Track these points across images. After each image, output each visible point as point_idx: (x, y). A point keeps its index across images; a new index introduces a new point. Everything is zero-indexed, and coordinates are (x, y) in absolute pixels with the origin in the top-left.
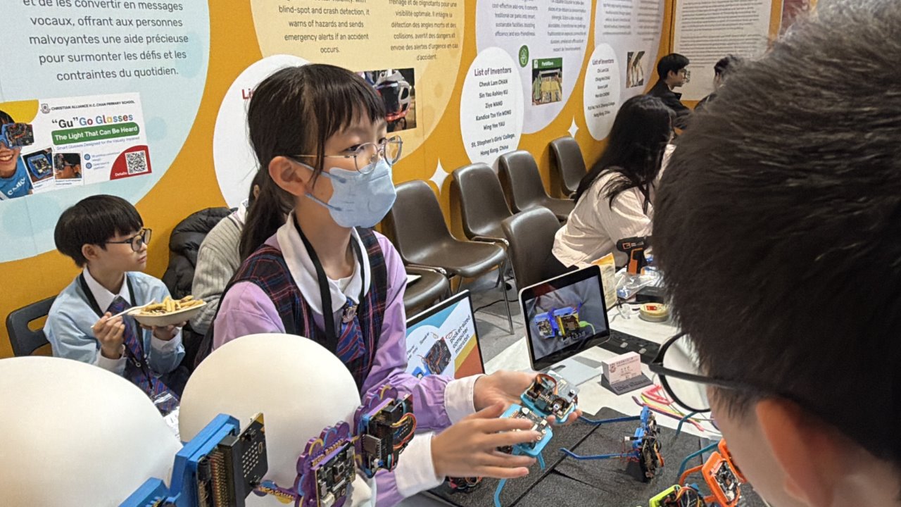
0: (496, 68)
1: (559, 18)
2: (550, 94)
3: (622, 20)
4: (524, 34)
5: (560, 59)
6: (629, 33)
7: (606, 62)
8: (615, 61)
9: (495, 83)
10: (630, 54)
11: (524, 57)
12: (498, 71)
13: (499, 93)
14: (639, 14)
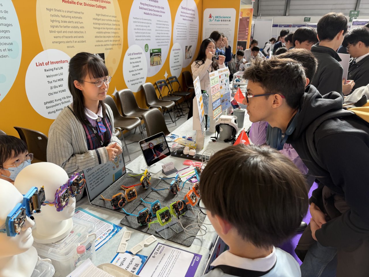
0: (136, 53)
1: (160, 33)
2: (157, 62)
3: (183, 34)
4: (146, 40)
5: (160, 49)
6: (186, 39)
7: (178, 50)
8: (181, 49)
9: (136, 58)
10: (186, 47)
11: (147, 48)
12: (137, 54)
13: (138, 62)
14: (190, 32)
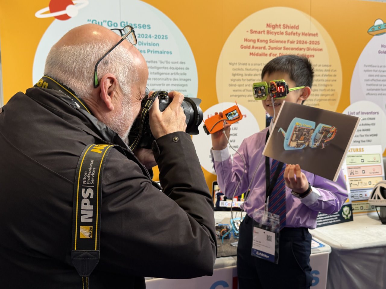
0: (366, 111)
9: (365, 119)
12: (368, 113)
13: (368, 125)
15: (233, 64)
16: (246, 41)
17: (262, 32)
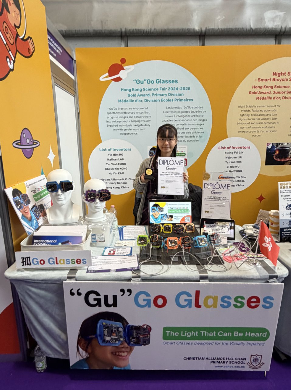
15: (242, 107)
16: (254, 88)
17: (268, 79)
